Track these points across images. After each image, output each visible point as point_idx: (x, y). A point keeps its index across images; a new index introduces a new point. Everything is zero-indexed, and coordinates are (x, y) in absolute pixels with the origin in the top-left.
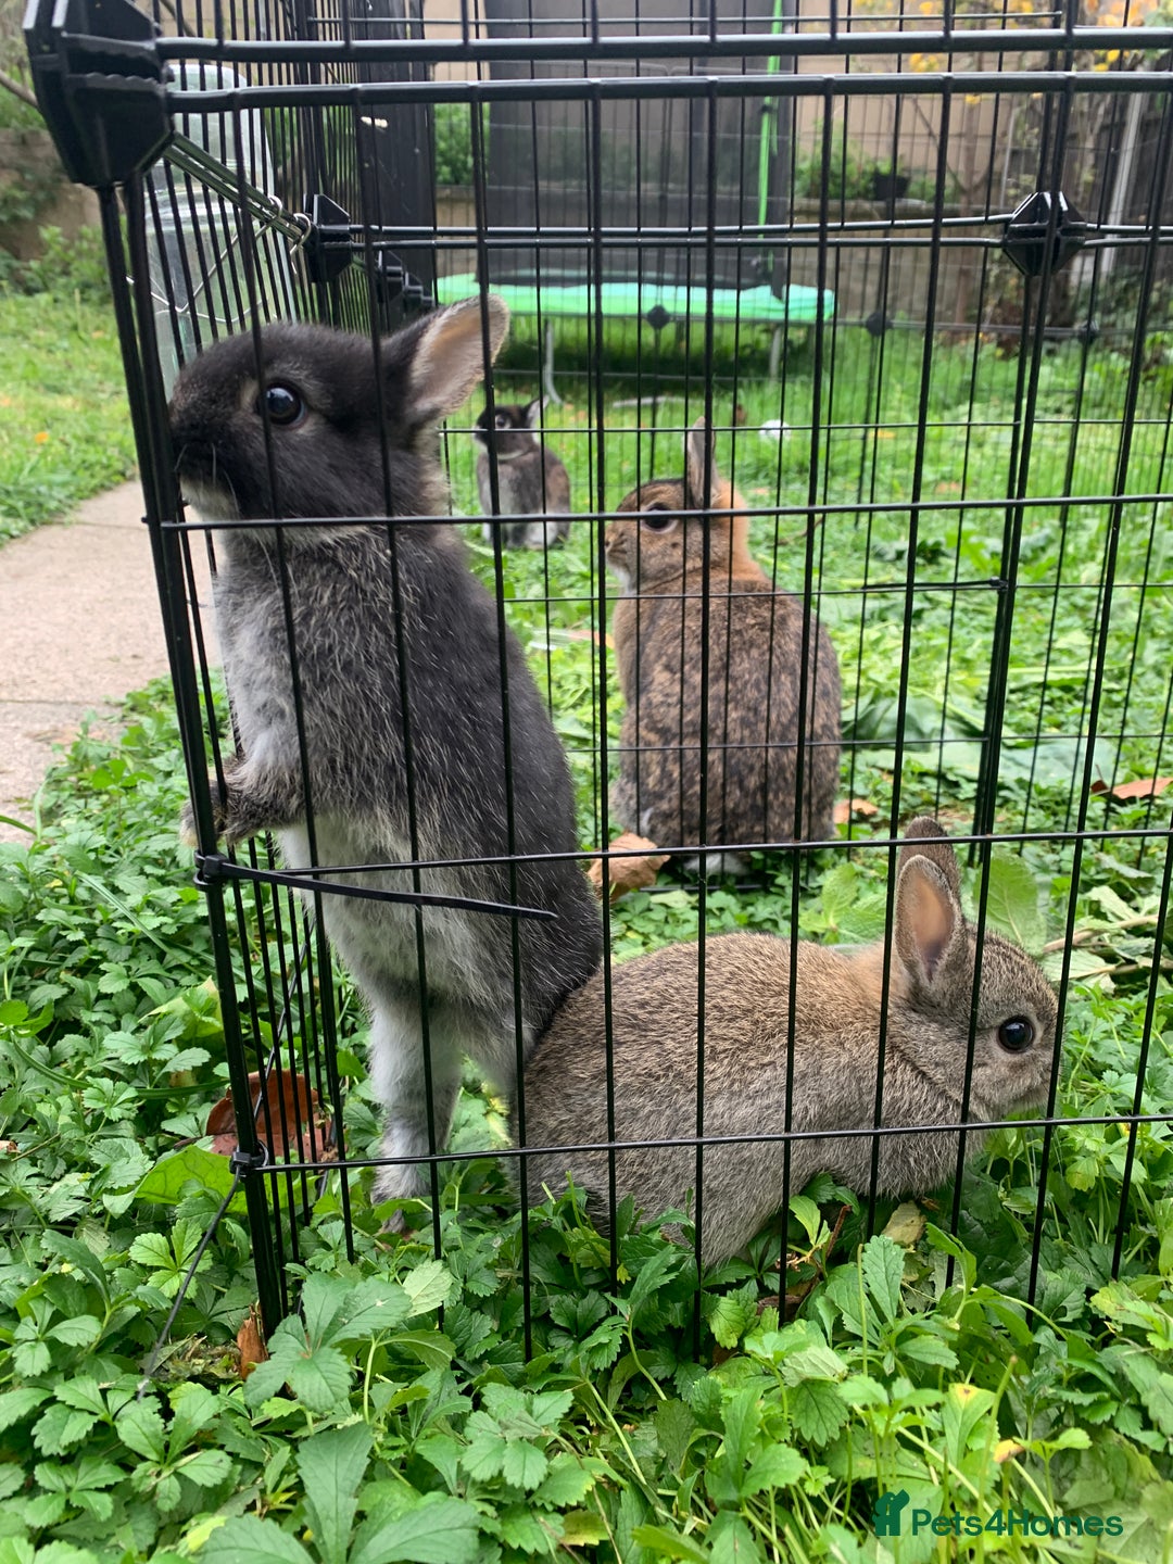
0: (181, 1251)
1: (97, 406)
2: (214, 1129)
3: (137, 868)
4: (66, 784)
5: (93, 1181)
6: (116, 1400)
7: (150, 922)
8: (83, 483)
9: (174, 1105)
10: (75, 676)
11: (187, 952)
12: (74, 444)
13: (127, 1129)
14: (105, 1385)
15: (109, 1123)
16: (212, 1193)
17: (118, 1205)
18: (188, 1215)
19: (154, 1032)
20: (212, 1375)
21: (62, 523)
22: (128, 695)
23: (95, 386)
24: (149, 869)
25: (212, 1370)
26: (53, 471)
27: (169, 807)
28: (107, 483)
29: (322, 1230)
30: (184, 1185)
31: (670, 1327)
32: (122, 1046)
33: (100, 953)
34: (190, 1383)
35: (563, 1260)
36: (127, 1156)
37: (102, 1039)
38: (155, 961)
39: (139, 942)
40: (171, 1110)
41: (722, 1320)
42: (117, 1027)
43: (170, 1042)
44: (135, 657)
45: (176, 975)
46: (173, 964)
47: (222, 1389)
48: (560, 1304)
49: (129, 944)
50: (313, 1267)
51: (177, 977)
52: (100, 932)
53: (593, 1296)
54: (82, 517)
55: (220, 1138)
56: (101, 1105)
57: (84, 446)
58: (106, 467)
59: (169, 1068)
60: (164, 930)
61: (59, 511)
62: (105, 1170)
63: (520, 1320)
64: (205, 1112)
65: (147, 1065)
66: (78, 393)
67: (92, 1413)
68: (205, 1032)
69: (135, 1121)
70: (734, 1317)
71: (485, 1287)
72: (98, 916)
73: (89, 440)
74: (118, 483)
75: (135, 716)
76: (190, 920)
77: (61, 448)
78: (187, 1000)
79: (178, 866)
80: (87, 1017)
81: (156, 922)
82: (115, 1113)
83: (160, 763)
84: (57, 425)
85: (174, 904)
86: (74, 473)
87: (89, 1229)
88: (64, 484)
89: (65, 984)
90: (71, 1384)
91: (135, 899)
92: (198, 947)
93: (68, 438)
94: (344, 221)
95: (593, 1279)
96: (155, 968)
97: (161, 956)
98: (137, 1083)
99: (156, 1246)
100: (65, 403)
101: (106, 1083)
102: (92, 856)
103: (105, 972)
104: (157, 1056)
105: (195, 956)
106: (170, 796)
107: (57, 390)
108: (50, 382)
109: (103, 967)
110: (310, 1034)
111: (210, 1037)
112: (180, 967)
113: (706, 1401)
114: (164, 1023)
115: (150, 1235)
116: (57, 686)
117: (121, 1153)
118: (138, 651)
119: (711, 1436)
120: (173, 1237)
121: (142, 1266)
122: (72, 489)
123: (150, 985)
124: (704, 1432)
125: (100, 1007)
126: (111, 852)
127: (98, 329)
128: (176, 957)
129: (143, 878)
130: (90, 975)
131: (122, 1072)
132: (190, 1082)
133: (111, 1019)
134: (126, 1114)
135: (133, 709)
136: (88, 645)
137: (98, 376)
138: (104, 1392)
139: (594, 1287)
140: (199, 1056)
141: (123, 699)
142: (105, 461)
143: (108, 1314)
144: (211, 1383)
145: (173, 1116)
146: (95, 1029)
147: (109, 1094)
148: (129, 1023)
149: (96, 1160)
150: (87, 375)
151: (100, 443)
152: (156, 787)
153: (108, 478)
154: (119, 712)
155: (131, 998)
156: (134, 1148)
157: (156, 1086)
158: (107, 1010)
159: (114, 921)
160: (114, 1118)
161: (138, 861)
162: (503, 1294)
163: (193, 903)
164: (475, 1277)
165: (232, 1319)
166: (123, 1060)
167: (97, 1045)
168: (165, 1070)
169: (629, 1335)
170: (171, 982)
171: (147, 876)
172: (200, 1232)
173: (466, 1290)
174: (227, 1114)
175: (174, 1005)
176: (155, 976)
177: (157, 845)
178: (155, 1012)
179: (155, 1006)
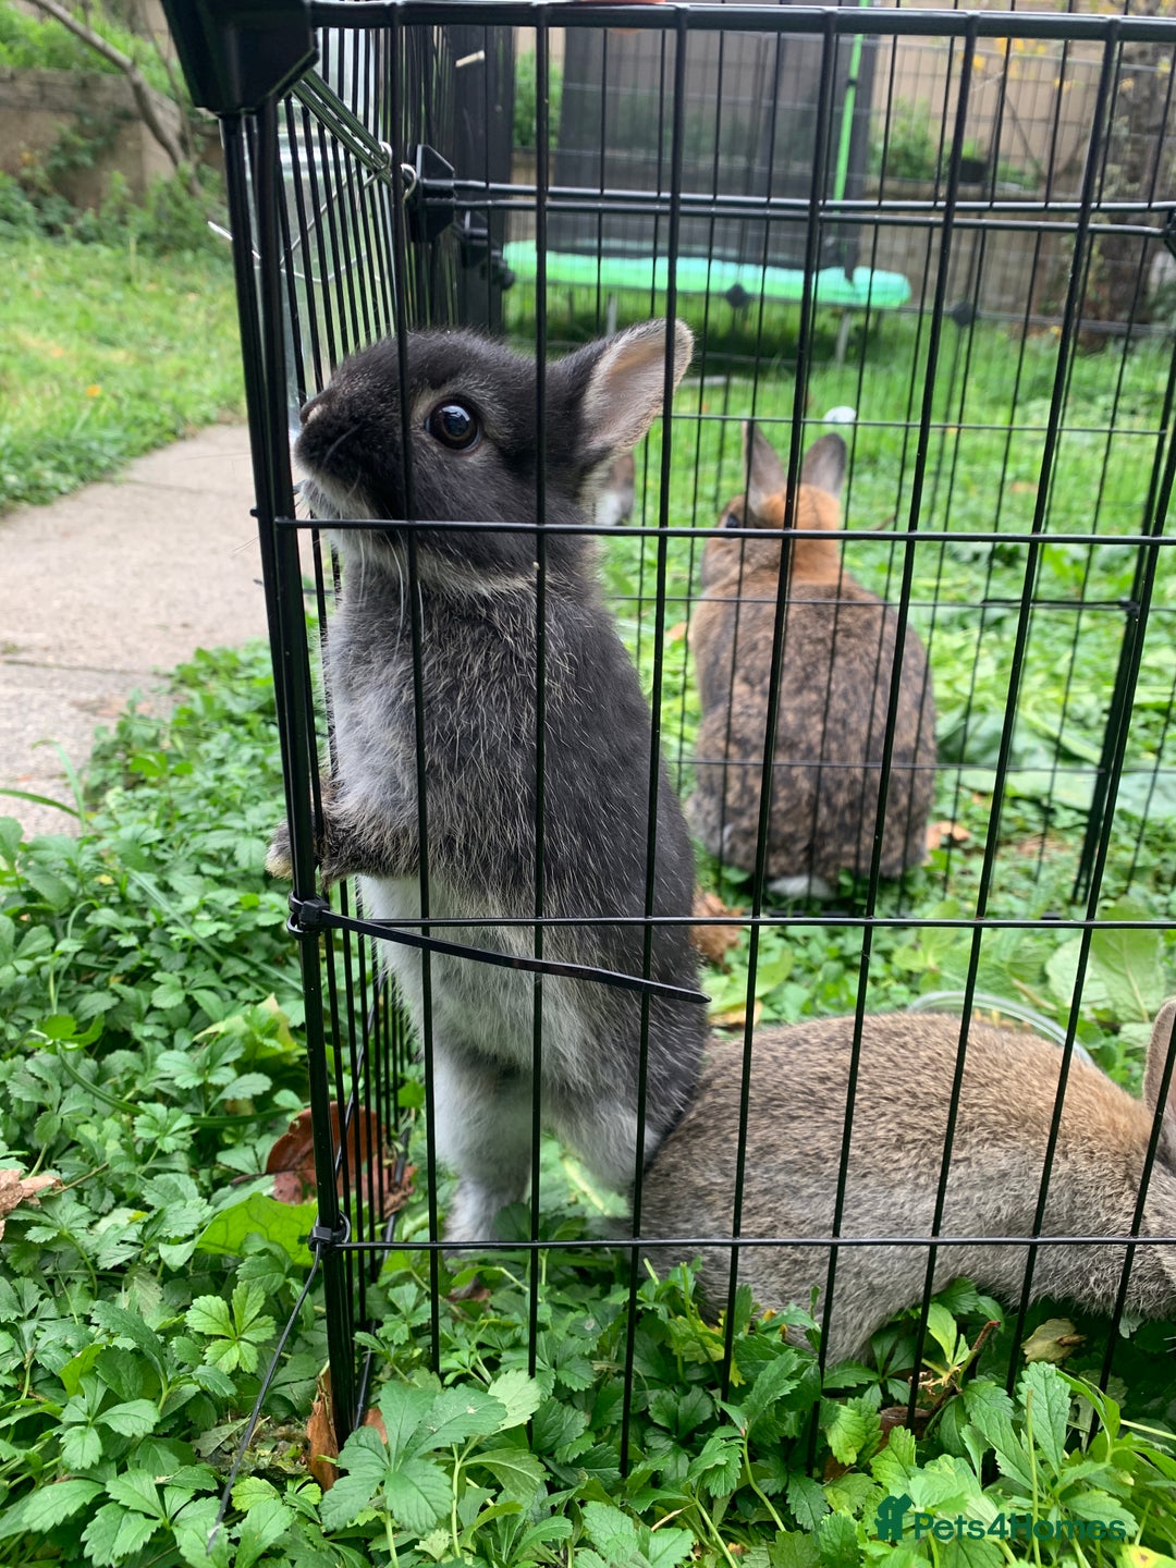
0: (241, 1317)
1: (150, 361)
2: (275, 1166)
3: (192, 867)
4: (114, 762)
5: (146, 1225)
6: (175, 1499)
7: (205, 928)
8: (134, 442)
9: (232, 1135)
10: (123, 643)
11: (246, 961)
12: (127, 400)
13: (181, 1162)
14: (161, 1480)
15: (162, 1154)
16: (275, 1249)
17: (176, 1256)
18: (251, 1277)
19: (211, 1053)
20: (279, 1469)
21: (111, 482)
22: (179, 667)
23: (148, 339)
24: (206, 868)
25: (280, 1464)
26: (106, 425)
27: (225, 795)
28: (159, 442)
29: (393, 1294)
30: (247, 1239)
31: (784, 1439)
32: (176, 1066)
33: (153, 960)
34: (254, 1479)
35: (665, 1351)
36: (183, 1197)
37: (154, 1057)
38: (211, 972)
39: (191, 949)
40: (228, 1140)
41: (840, 1432)
42: (169, 1044)
43: (227, 1065)
44: (185, 625)
45: (234, 987)
46: (230, 974)
47: (290, 1486)
48: (659, 1400)
49: (183, 950)
50: (385, 1338)
51: (235, 990)
52: (153, 936)
53: (697, 1392)
54: (135, 475)
55: (282, 1176)
56: (154, 1134)
57: (136, 402)
58: (159, 425)
59: (227, 1095)
60: (222, 937)
61: (109, 470)
62: (160, 1212)
63: (616, 1413)
64: (266, 1145)
65: (203, 1089)
66: (132, 348)
67: (148, 1516)
68: (263, 1054)
69: (190, 1152)
70: (853, 1429)
71: (579, 1380)
72: (151, 918)
73: (142, 396)
74: (169, 442)
75: (186, 691)
76: (249, 927)
77: (113, 404)
78: (247, 1020)
79: (235, 864)
80: (140, 1031)
81: (212, 928)
82: (168, 1144)
83: (213, 748)
84: (109, 379)
85: (231, 907)
86: (126, 430)
87: (140, 1278)
88: (116, 441)
89: (115, 994)
90: (124, 1478)
91: (191, 902)
92: (257, 957)
93: (120, 393)
95: (697, 1374)
96: (211, 978)
97: (217, 967)
98: (190, 1108)
99: (214, 1311)
100: (117, 356)
101: (159, 1109)
102: (146, 852)
103: (158, 984)
104: (214, 1080)
105: (254, 966)
106: (226, 785)
107: (111, 343)
108: (104, 333)
109: (157, 976)
110: (372, 1058)
111: (269, 1059)
112: (236, 978)
113: (837, 1541)
114: (222, 1043)
115: (209, 1298)
116: (105, 653)
117: (175, 1194)
118: (189, 619)
120: (234, 1301)
121: (201, 1334)
122: (123, 446)
123: (206, 999)
125: (152, 1018)
126: (164, 846)
127: (151, 281)
128: (234, 966)
129: (198, 879)
130: (141, 983)
131: (174, 1094)
132: (248, 1111)
133: (163, 1033)
134: (181, 1144)
135: (182, 682)
136: (136, 610)
137: (152, 330)
138: (161, 1488)
139: (698, 1382)
140: (259, 1083)
141: (172, 669)
142: (157, 418)
143: (165, 1394)
144: (276, 1478)
145: (230, 1147)
146: (147, 1045)
147: (162, 1122)
148: (182, 1038)
149: (149, 1200)
150: (140, 328)
151: (154, 400)
152: (211, 774)
153: (160, 436)
154: (167, 684)
155: (187, 1011)
156: (188, 1185)
157: (212, 1114)
158: (159, 1024)
159: (167, 925)
160: (167, 1149)
161: (195, 859)
162: (597, 1386)
163: (254, 909)
164: (567, 1365)
165: (295, 1393)
166: (177, 1082)
167: (148, 1063)
168: (222, 1096)
169: (745, 1451)
170: (228, 995)
171: (203, 875)
172: (262, 1295)
173: (558, 1382)
174: (290, 1150)
175: (233, 1024)
176: (211, 989)
177: (215, 842)
178: (211, 1030)
179: (210, 1023)
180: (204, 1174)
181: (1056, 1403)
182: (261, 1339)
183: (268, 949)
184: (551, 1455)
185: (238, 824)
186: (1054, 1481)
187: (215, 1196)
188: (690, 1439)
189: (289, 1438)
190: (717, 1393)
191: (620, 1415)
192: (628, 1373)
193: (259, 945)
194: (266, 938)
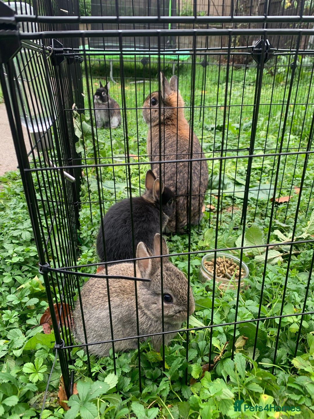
0: (38, 367)
2: (42, 323)
3: (10, 241)
5: (9, 345)
7: (15, 260)
11: (28, 266)
13: (16, 325)
14: (21, 415)
15: (11, 324)
16: (44, 347)
17: (18, 353)
18: (39, 356)
19: (21, 294)
20: (52, 406)
24: (14, 241)
25: (52, 405)
29: (78, 353)
31: (180, 378)
33: (2, 269)
34: (46, 410)
36: (18, 335)
37: (6, 297)
38: (19, 270)
40: (29, 316)
41: (194, 372)
42: (10, 292)
43: (26, 296)
45: (26, 273)
46: (24, 270)
47: (55, 410)
48: (148, 372)
49: (10, 265)
50: (77, 366)
51: (26, 274)
53: (157, 369)
55: (44, 325)
56: (8, 319)
59: (27, 305)
60: (20, 261)
62: (12, 341)
63: (137, 377)
64: (39, 317)
65: (21, 303)
68: (36, 292)
69: (19, 322)
70: (197, 370)
71: (127, 370)
76: (28, 257)
78: (30, 284)
81: (18, 259)
82: (12, 321)
83: (12, 204)
85: (22, 252)
87: (9, 359)
91: (11, 252)
92: (31, 264)
94: (61, 47)
96: (19, 272)
97: (20, 268)
98: (17, 309)
99: (30, 367)
101: (9, 311)
103: (5, 276)
104: (23, 301)
105: (30, 267)
109: (4, 274)
112: (26, 271)
113: (194, 403)
114: (24, 291)
115: (28, 363)
117: (16, 335)
119: (196, 413)
120: (35, 363)
123: (18, 278)
124: (194, 412)
125: (4, 285)
128: (25, 268)
129: (12, 245)
131: (13, 306)
132: (33, 308)
133: (8, 289)
134: (16, 320)
138: (21, 418)
139: (157, 367)
140: (35, 300)
143: (19, 392)
144: (51, 409)
145: (30, 318)
146: (3, 293)
147: (10, 315)
148: (13, 290)
149: (9, 337)
155: (13, 282)
156: (19, 332)
157: (24, 310)
158: (6, 287)
159: (5, 259)
160: (12, 322)
161: (10, 239)
162: (132, 370)
163: (28, 252)
164: (124, 366)
165: (54, 384)
166: (13, 303)
167: (4, 298)
168: (26, 305)
169: (170, 383)
170: (24, 276)
171: (13, 243)
172: (43, 360)
173: (122, 372)
174: (46, 317)
175: (26, 285)
176: (19, 275)
177: (16, 233)
178: (21, 287)
179: (20, 285)
180: (23, 327)
181: (243, 363)
182: (44, 371)
183: (34, 262)
184: (122, 390)
185: (21, 227)
186: (244, 382)
187: (27, 333)
188: (157, 381)
189: (54, 396)
190: (162, 368)
191: (138, 377)
192: (139, 367)
193: (31, 261)
194: (33, 259)
